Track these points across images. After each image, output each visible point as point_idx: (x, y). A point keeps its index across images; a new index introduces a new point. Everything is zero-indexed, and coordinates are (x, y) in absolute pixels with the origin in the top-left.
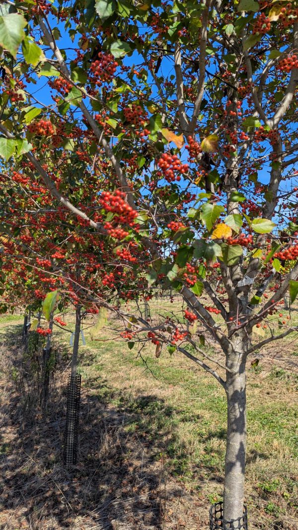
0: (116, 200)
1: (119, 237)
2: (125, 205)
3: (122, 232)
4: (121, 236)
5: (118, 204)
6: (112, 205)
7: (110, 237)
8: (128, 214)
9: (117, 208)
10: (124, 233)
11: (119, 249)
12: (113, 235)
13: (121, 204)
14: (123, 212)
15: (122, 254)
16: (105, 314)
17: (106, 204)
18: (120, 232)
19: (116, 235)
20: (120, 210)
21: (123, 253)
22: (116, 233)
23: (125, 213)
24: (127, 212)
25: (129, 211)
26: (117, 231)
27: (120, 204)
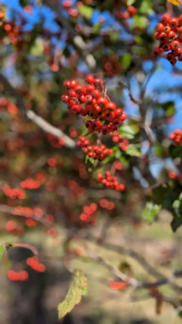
0: (88, 92)
1: (99, 157)
2: (102, 100)
3: (104, 150)
4: (102, 155)
5: (91, 98)
6: (81, 102)
7: (87, 157)
8: (108, 115)
9: (90, 106)
10: (106, 151)
11: (99, 173)
12: (91, 154)
13: (97, 98)
14: (100, 113)
15: (104, 181)
16: (82, 282)
17: (71, 101)
18: (100, 149)
19: (95, 154)
20: (95, 109)
21: (106, 178)
22: (95, 151)
23: (103, 115)
24: (107, 112)
25: (111, 109)
26: (96, 148)
27: (93, 98)
